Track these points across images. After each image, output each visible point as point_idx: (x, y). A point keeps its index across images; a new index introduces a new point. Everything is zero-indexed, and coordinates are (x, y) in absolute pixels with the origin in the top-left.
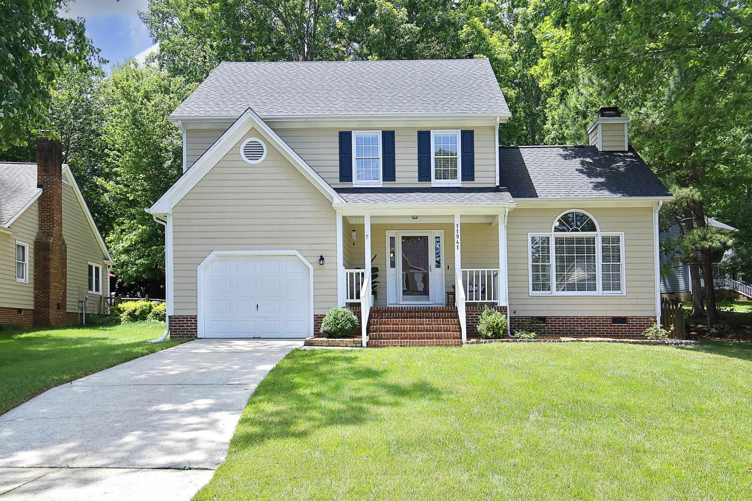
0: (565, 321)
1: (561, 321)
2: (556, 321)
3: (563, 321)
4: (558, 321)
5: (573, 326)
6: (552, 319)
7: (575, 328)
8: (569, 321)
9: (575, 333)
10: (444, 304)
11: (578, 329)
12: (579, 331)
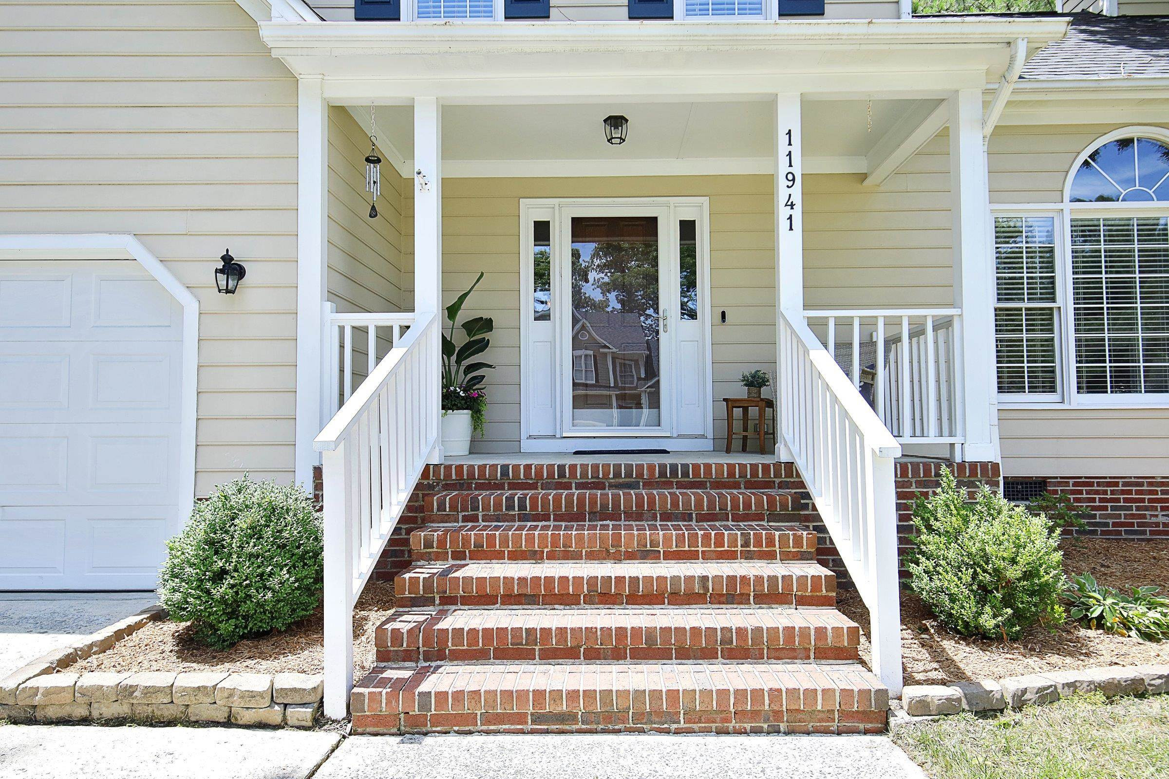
0: (1112, 492)
1: (1097, 492)
2: (1081, 492)
3: (1105, 492)
4: (1088, 493)
5: (1138, 508)
6: (1067, 484)
7: (1144, 516)
8: (1123, 492)
9: (1144, 533)
10: (710, 435)
11: (1154, 520)
12: (1157, 524)
